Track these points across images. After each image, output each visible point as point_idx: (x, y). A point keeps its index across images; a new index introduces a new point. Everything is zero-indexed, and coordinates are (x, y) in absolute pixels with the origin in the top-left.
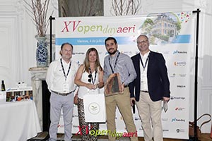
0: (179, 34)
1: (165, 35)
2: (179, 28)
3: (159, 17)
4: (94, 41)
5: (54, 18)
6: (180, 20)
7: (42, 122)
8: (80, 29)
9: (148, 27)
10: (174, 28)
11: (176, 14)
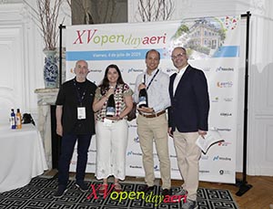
0: (223, 45)
1: (205, 46)
2: (223, 37)
3: (197, 23)
4: (113, 55)
5: (65, 27)
6: (225, 27)
7: (51, 157)
8: (97, 40)
9: (182, 36)
10: (217, 38)
11: (219, 19)
